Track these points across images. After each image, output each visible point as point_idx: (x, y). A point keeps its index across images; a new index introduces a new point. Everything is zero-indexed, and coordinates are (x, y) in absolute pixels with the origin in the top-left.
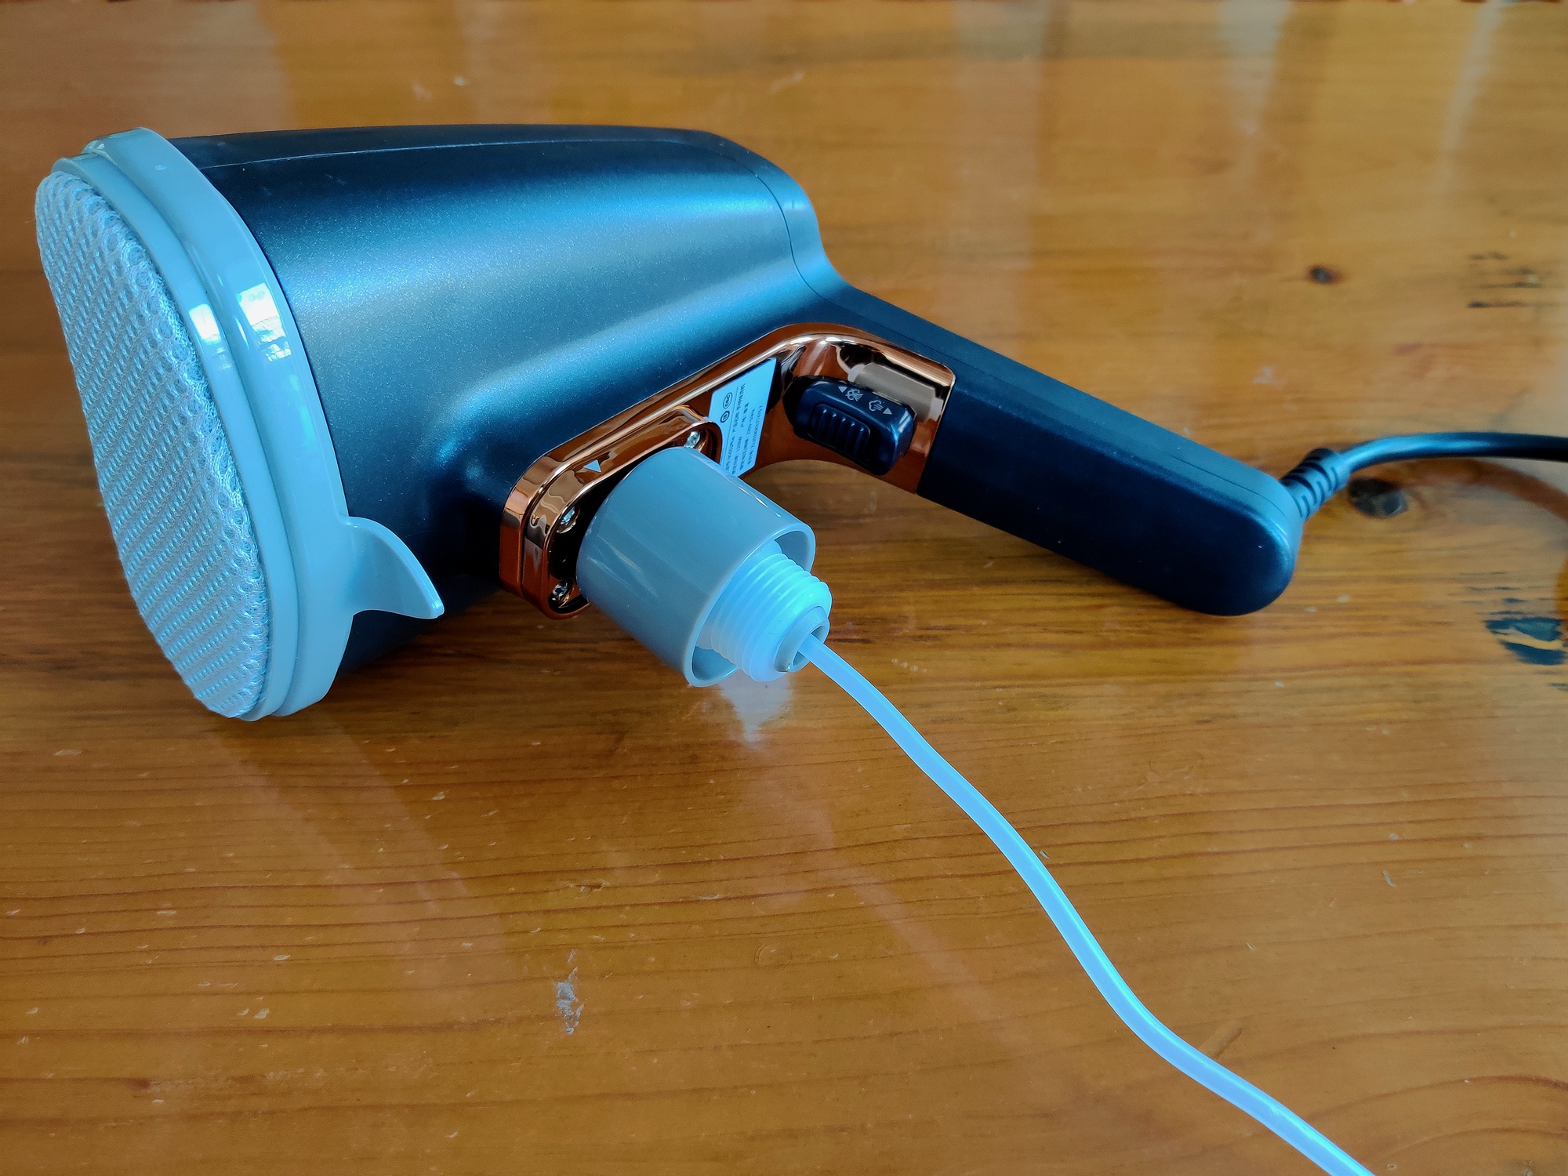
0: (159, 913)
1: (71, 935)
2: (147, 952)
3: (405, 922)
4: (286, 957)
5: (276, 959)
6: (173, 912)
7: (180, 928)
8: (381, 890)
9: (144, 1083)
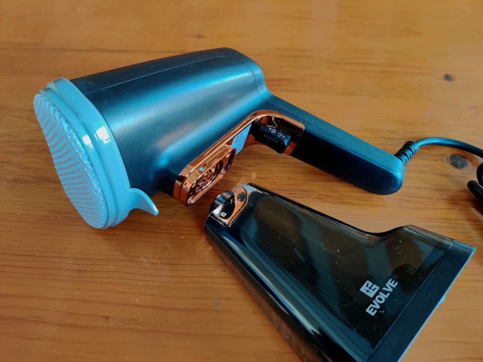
0: (109, 266)
1: (86, 271)
2: (107, 278)
3: (173, 276)
4: (142, 284)
5: (140, 284)
6: (113, 267)
7: (115, 272)
8: (167, 266)
9: (107, 318)
